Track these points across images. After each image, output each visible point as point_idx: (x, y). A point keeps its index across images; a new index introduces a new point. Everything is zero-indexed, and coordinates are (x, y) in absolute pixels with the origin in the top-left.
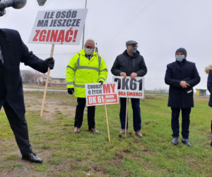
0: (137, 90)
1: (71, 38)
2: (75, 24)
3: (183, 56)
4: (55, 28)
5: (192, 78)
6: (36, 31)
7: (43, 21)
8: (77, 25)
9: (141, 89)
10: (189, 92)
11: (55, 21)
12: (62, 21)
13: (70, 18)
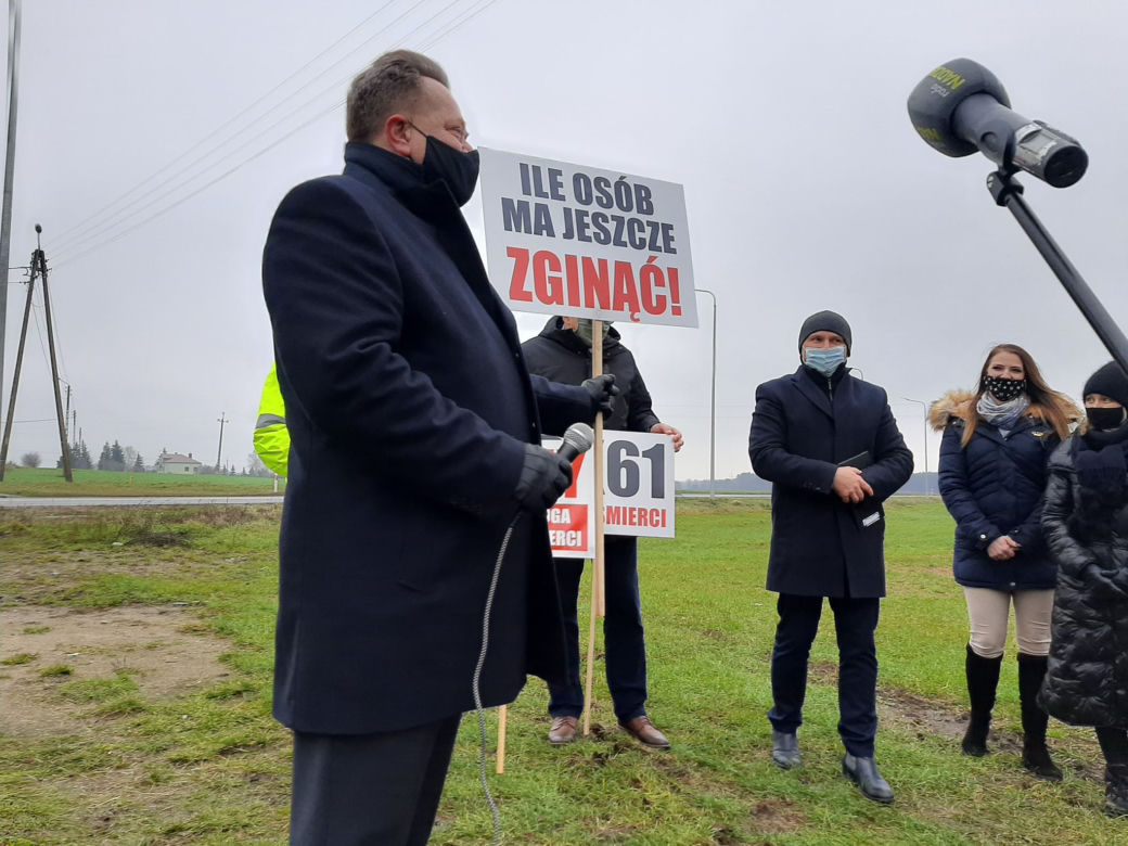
0: (643, 499)
1: (662, 299)
2: (660, 243)
3: (842, 348)
4: (595, 251)
5: (876, 458)
7: (524, 205)
8: (669, 249)
9: (658, 492)
10: (867, 523)
11: (581, 214)
12: (605, 219)
13: (634, 214)
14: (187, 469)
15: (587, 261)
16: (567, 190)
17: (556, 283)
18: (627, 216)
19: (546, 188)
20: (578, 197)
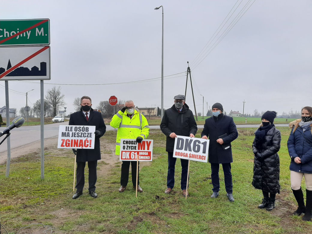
0: (201, 153)
2: (89, 136)
4: (76, 138)
6: (62, 140)
7: (65, 133)
8: (90, 137)
10: (226, 148)
11: (75, 133)
12: (79, 133)
13: (85, 132)
14: (237, 115)
15: (75, 140)
16: (73, 130)
17: (69, 144)
18: (83, 132)
19: (70, 130)
20: (75, 131)
